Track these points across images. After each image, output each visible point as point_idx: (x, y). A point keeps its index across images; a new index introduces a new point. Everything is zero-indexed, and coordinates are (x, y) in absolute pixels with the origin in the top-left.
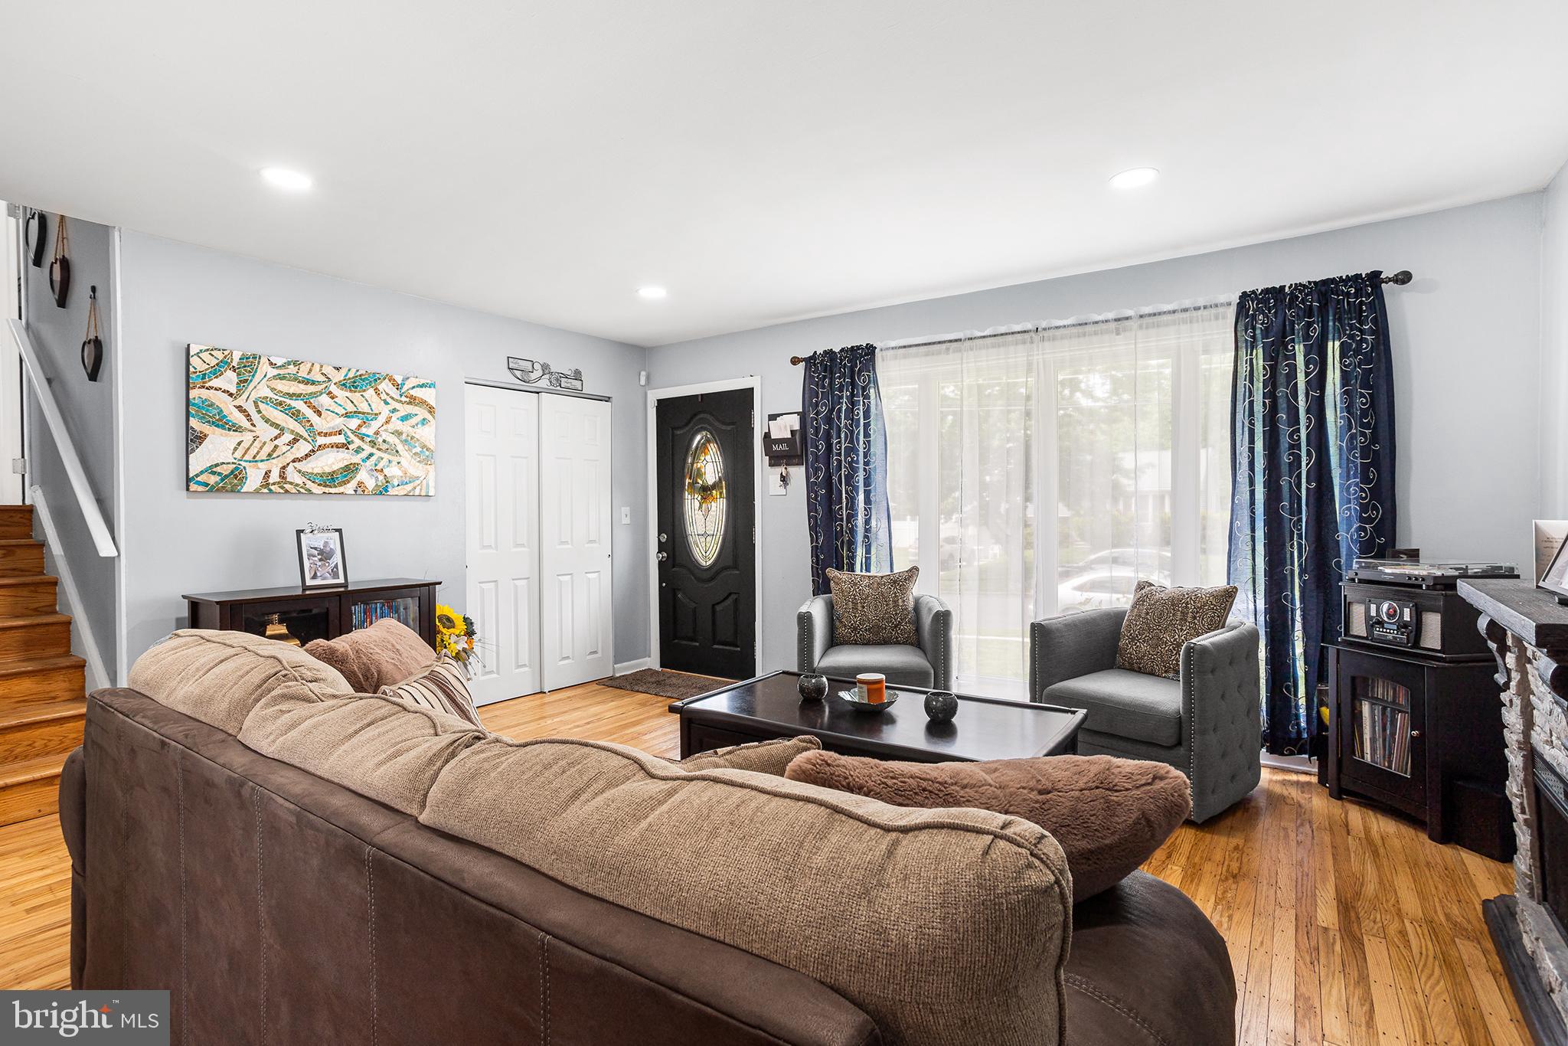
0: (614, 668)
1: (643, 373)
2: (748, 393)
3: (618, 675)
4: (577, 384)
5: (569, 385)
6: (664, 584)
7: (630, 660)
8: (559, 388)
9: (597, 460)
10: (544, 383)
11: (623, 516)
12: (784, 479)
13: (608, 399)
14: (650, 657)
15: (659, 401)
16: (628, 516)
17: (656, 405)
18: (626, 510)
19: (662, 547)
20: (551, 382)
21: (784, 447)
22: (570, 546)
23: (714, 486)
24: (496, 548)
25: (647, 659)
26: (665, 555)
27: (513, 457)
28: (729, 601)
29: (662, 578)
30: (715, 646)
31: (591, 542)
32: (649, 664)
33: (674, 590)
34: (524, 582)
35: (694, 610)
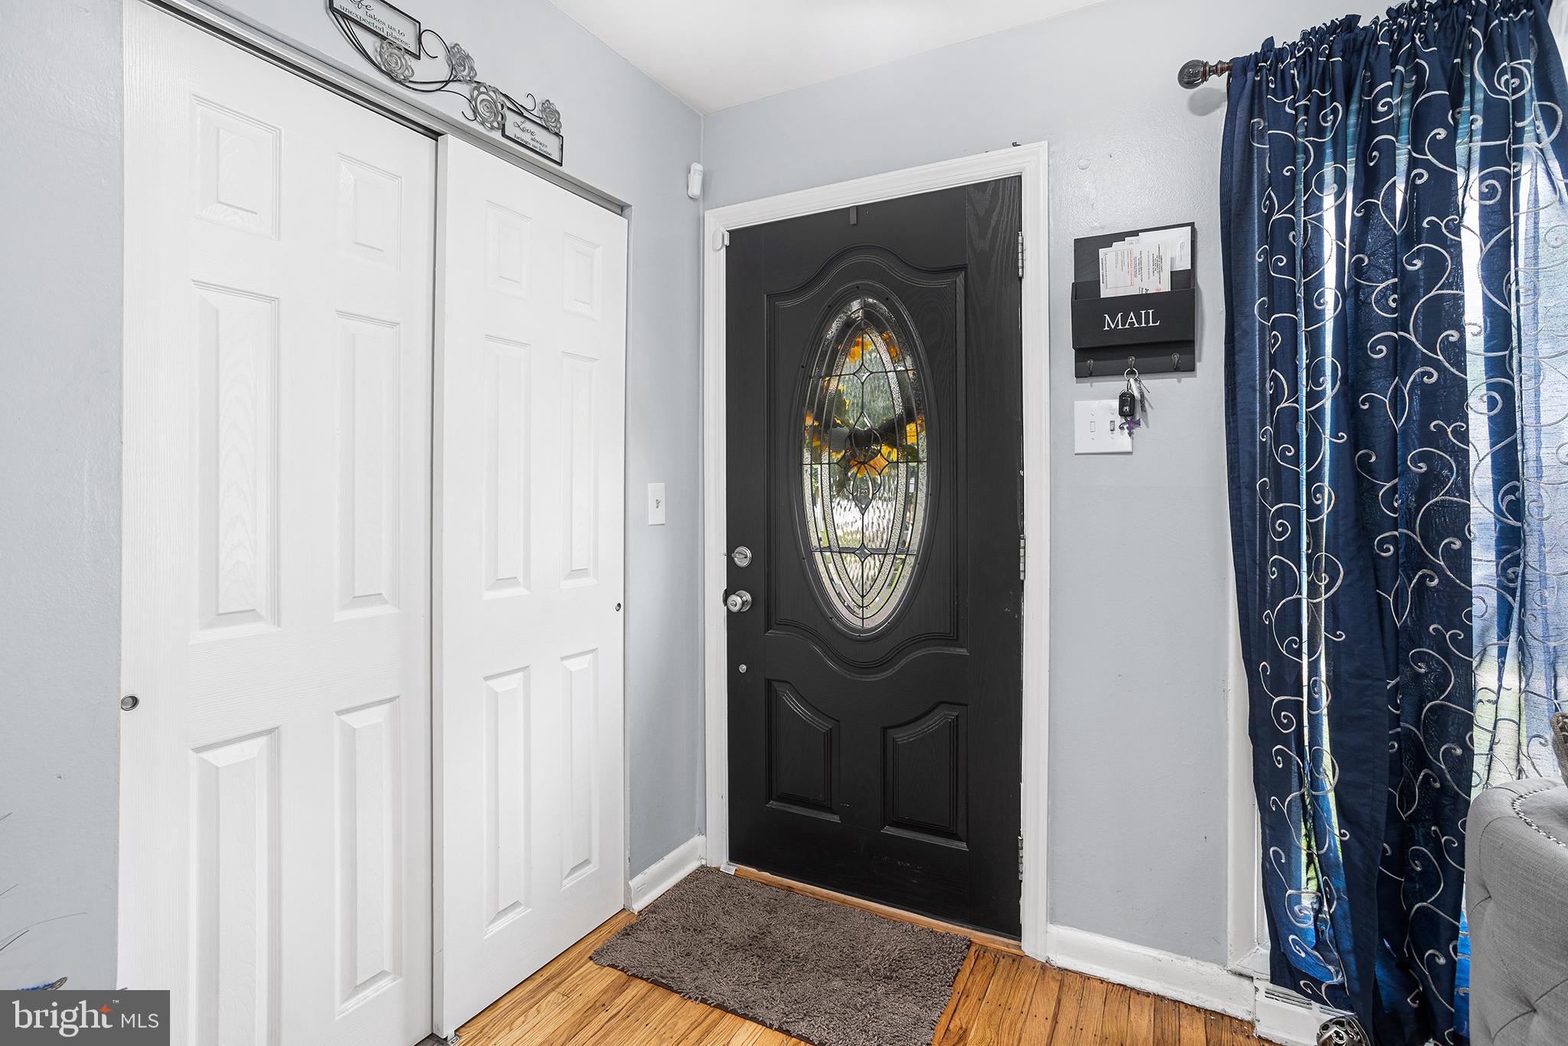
0: (628, 890)
1: (697, 167)
2: (1007, 192)
3: (638, 906)
4: (550, 144)
5: (526, 137)
6: (743, 668)
7: (661, 857)
8: (497, 135)
9: (593, 360)
10: (452, 105)
11: (652, 504)
12: (1130, 409)
13: (621, 208)
14: (705, 833)
15: (733, 233)
16: (662, 505)
17: (727, 242)
18: (655, 490)
19: (736, 579)
20: (475, 111)
21: (1148, 320)
22: (521, 591)
23: (891, 432)
24: (276, 618)
25: (697, 840)
26: (748, 597)
27: (342, 314)
28: (934, 722)
29: (735, 652)
30: (889, 830)
31: (576, 573)
32: (701, 852)
33: (769, 682)
34: (379, 715)
35: (829, 736)
